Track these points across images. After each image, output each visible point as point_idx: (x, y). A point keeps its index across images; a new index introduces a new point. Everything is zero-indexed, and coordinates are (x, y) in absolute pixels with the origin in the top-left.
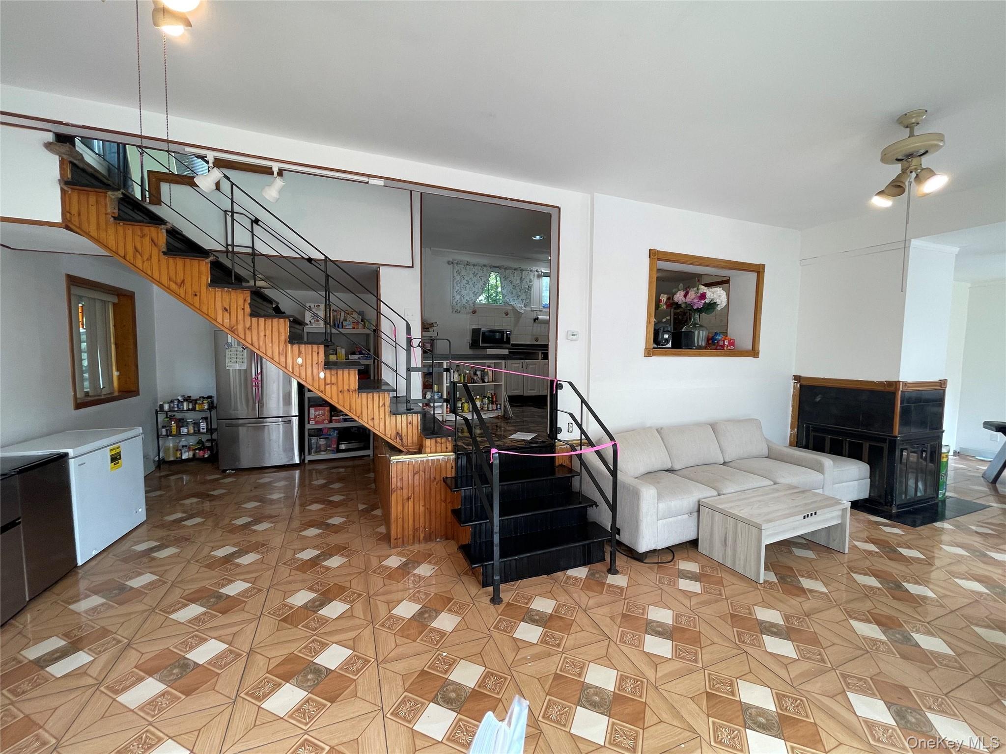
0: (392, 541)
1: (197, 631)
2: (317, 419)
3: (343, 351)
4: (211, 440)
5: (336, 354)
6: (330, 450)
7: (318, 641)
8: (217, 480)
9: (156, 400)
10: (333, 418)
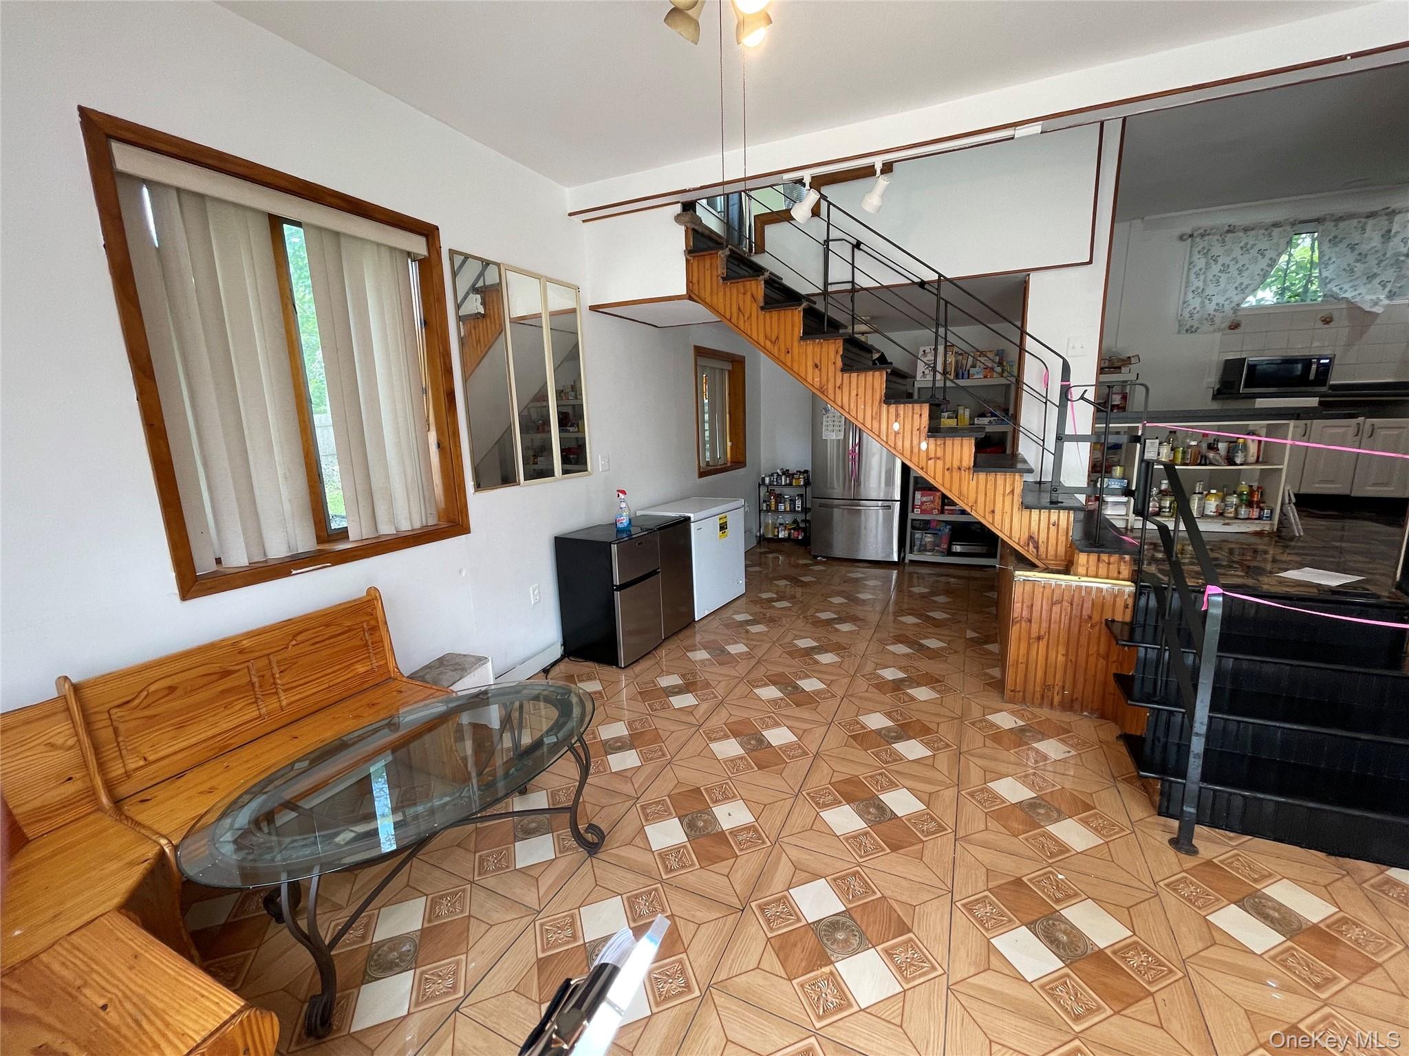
0: (1007, 692)
1: (774, 713)
2: (923, 507)
3: (967, 412)
4: (805, 521)
5: (957, 418)
6: (938, 551)
7: (886, 776)
8: (807, 565)
9: (759, 474)
10: (946, 507)
